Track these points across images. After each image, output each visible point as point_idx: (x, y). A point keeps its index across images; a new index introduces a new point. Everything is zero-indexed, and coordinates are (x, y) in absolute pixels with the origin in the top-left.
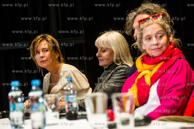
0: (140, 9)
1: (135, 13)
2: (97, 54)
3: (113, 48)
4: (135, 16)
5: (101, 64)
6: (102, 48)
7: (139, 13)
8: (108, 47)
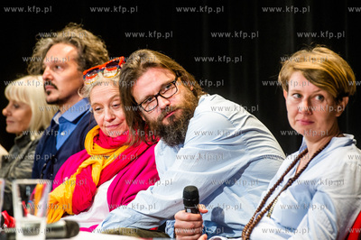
0: (60, 35)
1: (50, 40)
2: (5, 111)
3: (32, 105)
4: (51, 46)
5: (10, 129)
6: (14, 102)
7: (58, 42)
8: (24, 101)
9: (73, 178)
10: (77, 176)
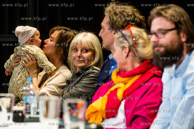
9: (106, 96)
10: (108, 95)
